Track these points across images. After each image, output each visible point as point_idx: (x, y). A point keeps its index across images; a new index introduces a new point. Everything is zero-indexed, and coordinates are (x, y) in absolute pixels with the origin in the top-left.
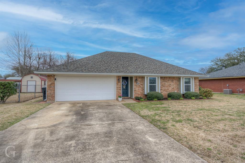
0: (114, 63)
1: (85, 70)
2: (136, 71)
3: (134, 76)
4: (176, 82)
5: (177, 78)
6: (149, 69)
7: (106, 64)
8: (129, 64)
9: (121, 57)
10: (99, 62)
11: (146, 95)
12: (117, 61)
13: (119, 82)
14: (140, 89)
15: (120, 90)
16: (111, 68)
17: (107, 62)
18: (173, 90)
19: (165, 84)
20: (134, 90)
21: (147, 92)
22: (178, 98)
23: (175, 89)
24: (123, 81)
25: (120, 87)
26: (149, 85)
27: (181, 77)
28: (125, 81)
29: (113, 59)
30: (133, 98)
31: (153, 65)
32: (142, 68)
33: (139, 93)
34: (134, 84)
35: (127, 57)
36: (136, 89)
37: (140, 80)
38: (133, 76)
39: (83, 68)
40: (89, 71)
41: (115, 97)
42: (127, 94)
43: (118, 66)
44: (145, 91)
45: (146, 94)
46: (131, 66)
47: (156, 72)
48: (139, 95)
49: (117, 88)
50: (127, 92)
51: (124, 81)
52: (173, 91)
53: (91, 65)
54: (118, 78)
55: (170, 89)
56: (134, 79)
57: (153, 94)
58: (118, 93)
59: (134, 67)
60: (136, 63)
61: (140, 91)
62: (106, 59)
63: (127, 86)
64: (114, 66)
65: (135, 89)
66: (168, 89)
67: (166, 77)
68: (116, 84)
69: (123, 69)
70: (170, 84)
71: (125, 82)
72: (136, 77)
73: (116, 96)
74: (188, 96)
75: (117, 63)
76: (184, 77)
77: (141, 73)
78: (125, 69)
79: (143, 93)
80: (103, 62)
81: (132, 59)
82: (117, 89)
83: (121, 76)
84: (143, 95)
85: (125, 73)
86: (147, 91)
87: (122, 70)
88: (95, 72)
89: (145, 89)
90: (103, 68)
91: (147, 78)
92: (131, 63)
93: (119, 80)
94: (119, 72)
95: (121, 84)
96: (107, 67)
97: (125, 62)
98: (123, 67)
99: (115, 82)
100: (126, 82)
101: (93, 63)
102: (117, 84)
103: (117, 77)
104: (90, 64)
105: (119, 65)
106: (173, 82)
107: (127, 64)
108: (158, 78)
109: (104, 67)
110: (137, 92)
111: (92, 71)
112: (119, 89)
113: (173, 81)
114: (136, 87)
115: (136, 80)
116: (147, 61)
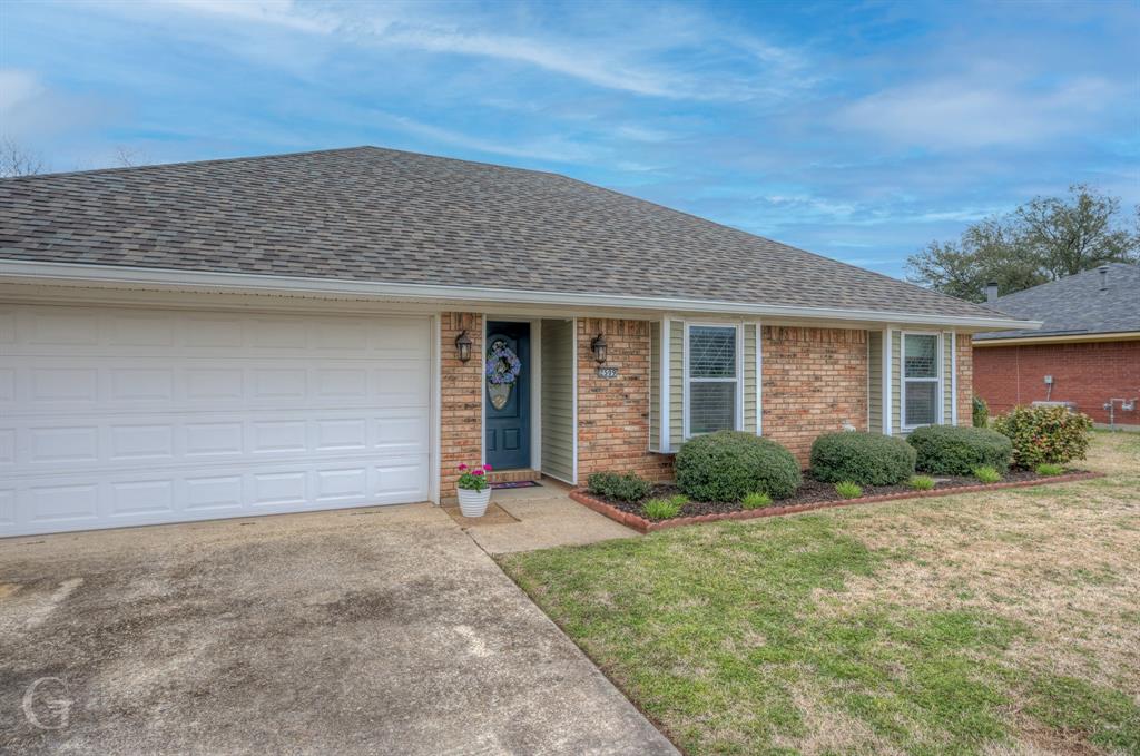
0: (417, 214)
1: (148, 245)
2: (597, 274)
3: (582, 314)
4: (853, 362)
5: (854, 331)
6: (683, 270)
7: (360, 215)
8: (532, 229)
9: (477, 188)
10: (299, 201)
11: (668, 461)
12: (446, 205)
13: (464, 361)
14: (619, 410)
15: (468, 420)
16: (398, 245)
17: (369, 206)
18: (834, 416)
19: (786, 372)
20: (580, 423)
21: (677, 432)
22: (894, 478)
23: (843, 410)
24: (490, 352)
25: (469, 399)
26: (688, 380)
27: (885, 324)
28: (509, 353)
29: (417, 194)
30: (575, 483)
31: (691, 243)
32: (633, 262)
33: (618, 445)
34: (579, 372)
35: (514, 189)
36: (593, 417)
37: (625, 346)
38: (573, 315)
39: (128, 232)
40: (185, 259)
41: (430, 482)
42: (518, 447)
43: (451, 234)
44: (657, 428)
45: (665, 448)
46: (550, 245)
47: (734, 289)
48: (618, 461)
49: (446, 407)
50: (518, 438)
51: (498, 354)
52: (832, 422)
53: (222, 215)
54: (458, 327)
55: (816, 409)
56: (578, 339)
57: (729, 455)
58: (457, 449)
59: (574, 252)
60: (580, 228)
61: (622, 431)
62: (360, 187)
63: (520, 390)
64: (418, 236)
65: (582, 417)
66: (806, 411)
67: (795, 330)
68: (439, 376)
69: (496, 255)
70: (817, 378)
71: (504, 359)
72: (596, 322)
73: (442, 475)
74: (938, 459)
75: (441, 219)
76: (905, 326)
77: (633, 293)
78: (508, 262)
79: (645, 443)
80: (337, 206)
81: (547, 204)
82: (449, 414)
83: (480, 316)
84: (640, 459)
85: (513, 285)
86: (673, 428)
87: (487, 263)
88: (247, 267)
89: (657, 412)
90: (324, 239)
91: (677, 327)
92: (548, 227)
93: (460, 341)
94: (467, 278)
95: (476, 378)
96: (362, 240)
97: (504, 218)
98: (489, 245)
99: (431, 360)
100: (515, 362)
101: (241, 205)
102: (449, 377)
103: (445, 316)
104: (209, 209)
105: (462, 233)
106: (836, 363)
107: (524, 231)
108: (750, 329)
109: (335, 238)
110: (602, 439)
111: (215, 263)
112: (468, 413)
113: (835, 356)
114: (593, 397)
115: (595, 345)
116: (647, 219)
